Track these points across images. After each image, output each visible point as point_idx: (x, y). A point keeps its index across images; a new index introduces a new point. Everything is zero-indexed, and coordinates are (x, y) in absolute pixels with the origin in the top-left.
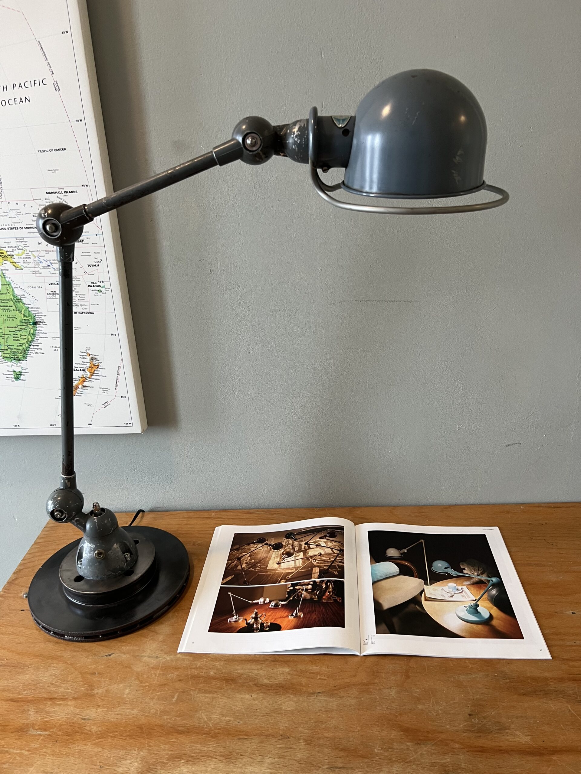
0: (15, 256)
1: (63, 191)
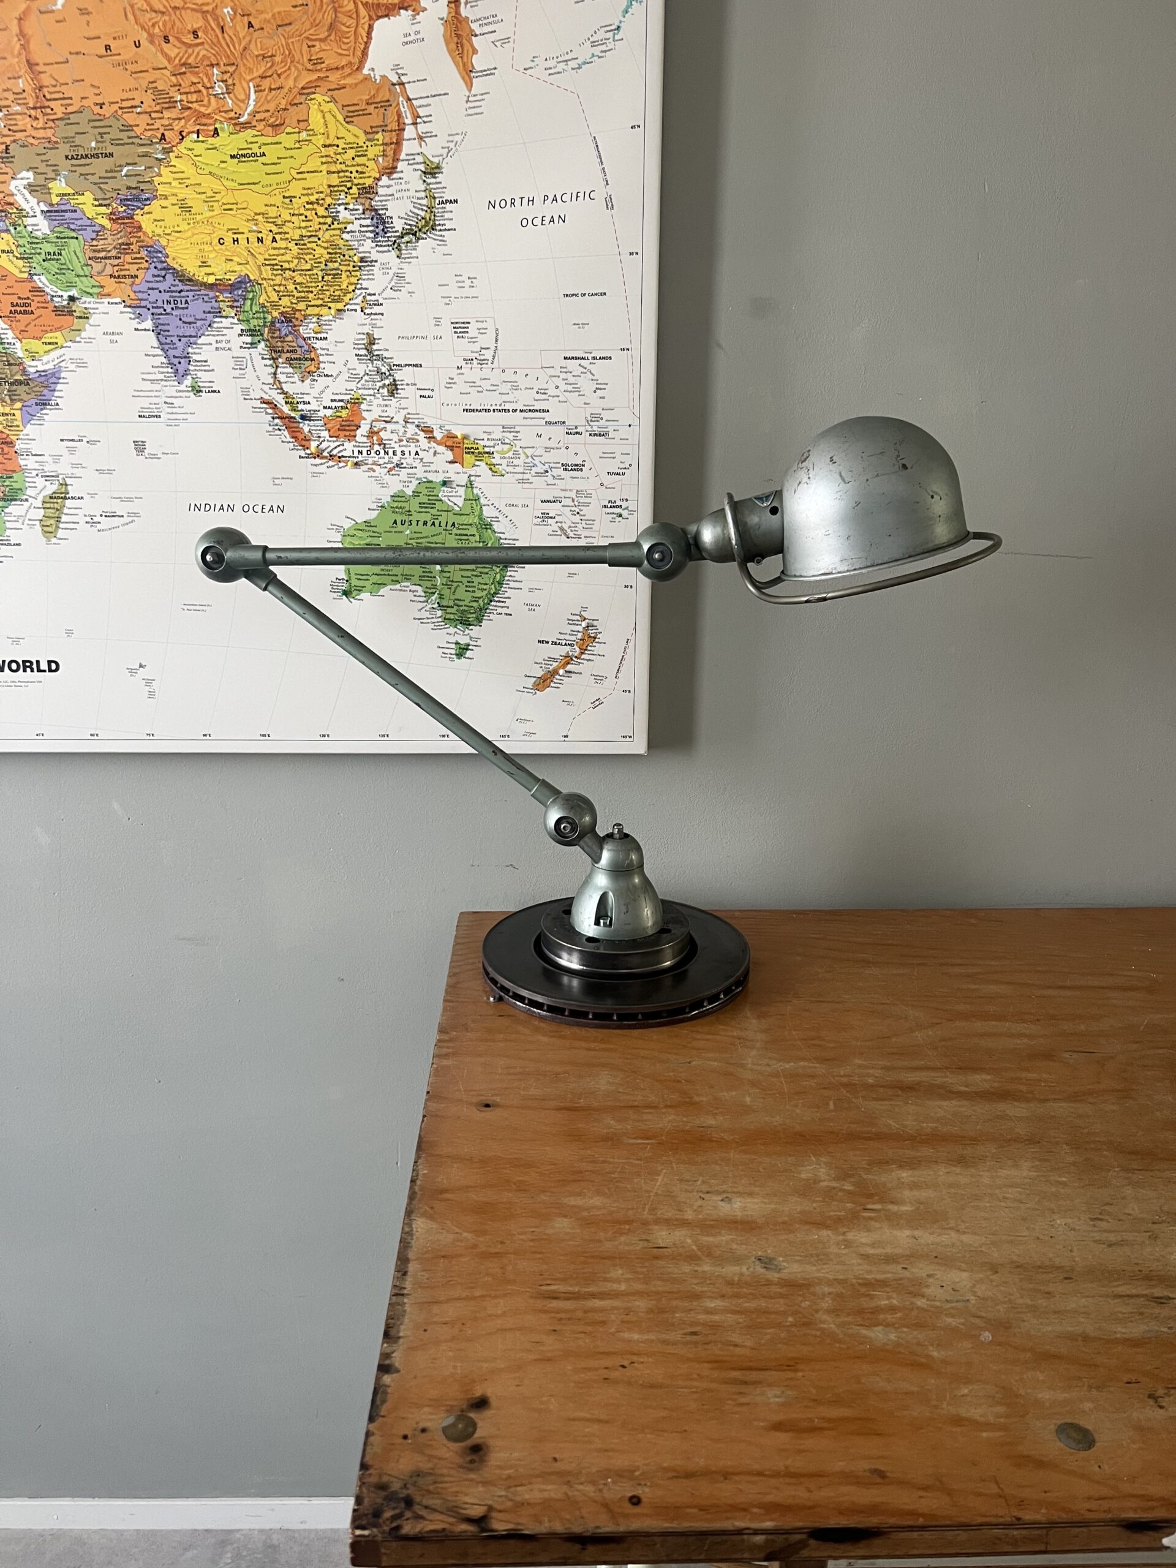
0: (495, 455)
1: (590, 357)
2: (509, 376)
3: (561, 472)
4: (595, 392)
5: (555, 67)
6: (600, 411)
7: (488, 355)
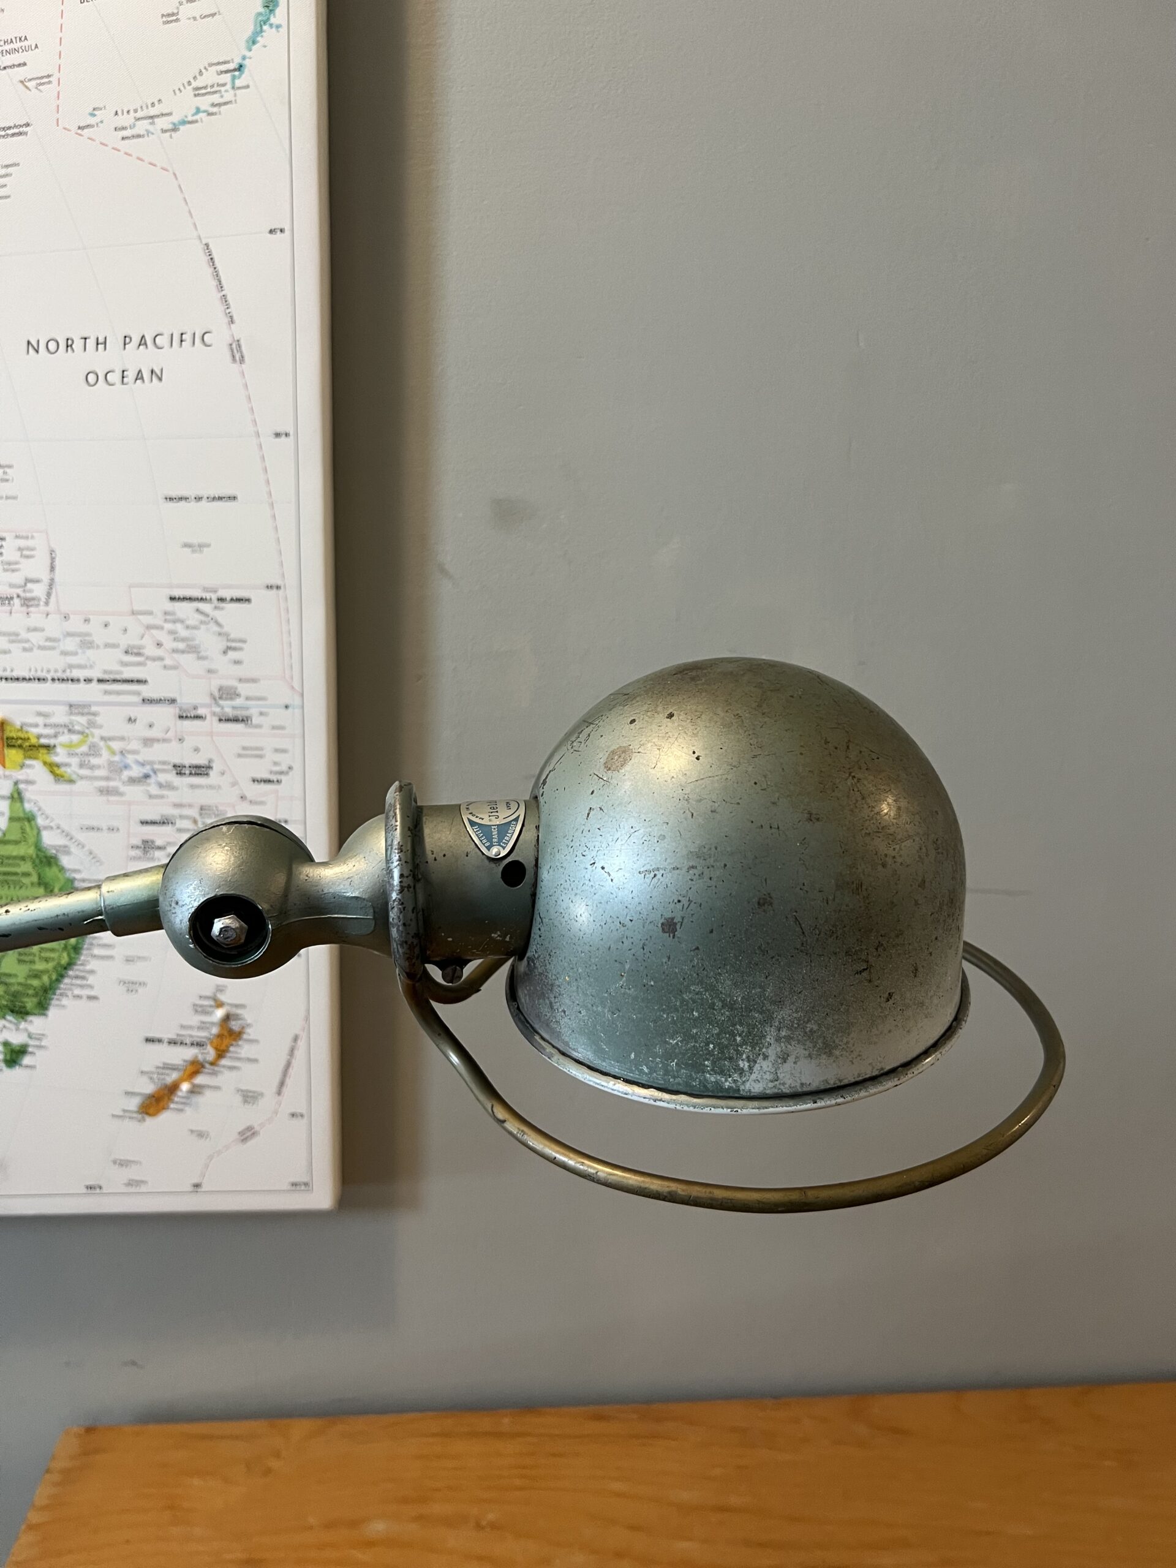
0: (59, 750)
1: (214, 597)
2: (75, 624)
3: (171, 777)
4: (225, 652)
5: (132, 127)
6: (234, 683)
7: (39, 590)
